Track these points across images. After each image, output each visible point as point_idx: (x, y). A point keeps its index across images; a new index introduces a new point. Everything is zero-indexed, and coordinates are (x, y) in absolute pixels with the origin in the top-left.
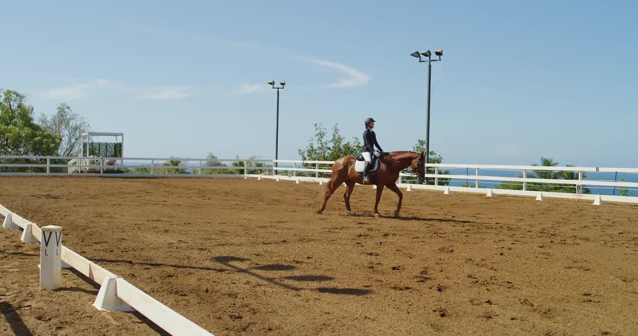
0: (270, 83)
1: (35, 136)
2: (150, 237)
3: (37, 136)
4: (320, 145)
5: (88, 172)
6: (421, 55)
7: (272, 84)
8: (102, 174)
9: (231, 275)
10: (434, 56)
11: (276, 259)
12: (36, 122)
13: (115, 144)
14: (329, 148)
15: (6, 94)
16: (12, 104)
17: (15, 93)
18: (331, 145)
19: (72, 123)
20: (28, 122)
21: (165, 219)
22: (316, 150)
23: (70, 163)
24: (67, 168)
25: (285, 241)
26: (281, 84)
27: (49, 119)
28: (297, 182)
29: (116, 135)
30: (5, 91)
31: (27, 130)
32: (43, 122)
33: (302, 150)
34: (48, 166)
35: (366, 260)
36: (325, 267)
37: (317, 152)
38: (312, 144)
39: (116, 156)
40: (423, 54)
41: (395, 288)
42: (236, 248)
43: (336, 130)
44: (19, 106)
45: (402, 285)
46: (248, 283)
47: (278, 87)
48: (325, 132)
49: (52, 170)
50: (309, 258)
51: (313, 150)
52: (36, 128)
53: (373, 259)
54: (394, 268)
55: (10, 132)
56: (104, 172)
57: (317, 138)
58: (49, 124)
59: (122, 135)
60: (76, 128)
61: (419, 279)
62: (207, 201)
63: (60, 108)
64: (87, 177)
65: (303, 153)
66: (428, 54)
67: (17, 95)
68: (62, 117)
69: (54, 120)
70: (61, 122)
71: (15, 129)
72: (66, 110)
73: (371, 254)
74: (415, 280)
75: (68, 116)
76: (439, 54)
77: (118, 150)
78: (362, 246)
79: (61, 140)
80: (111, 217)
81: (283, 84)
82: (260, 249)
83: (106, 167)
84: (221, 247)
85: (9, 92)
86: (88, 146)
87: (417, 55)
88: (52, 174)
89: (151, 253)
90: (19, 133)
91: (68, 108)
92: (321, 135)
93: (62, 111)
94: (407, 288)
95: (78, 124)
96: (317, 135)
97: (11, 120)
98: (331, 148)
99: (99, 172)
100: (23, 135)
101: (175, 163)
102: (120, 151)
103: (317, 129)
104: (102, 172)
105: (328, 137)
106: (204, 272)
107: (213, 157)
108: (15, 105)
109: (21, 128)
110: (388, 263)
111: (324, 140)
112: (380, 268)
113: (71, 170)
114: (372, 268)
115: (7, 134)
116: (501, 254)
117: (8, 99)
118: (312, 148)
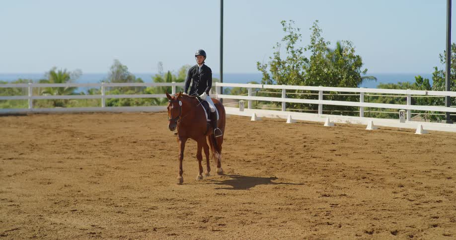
4: (291, 55)
14: (305, 59)
18: (308, 54)
22: (284, 63)
28: (253, 119)
33: (263, 63)
37: (286, 65)
38: (278, 53)
43: (316, 31)
48: (298, 33)
51: (279, 63)
57: (285, 44)
65: (265, 67)
92: (293, 38)
96: (285, 38)
98: (309, 59)
101: (58, 78)
103: (285, 30)
107: (120, 66)
111: (297, 46)
118: (278, 59)
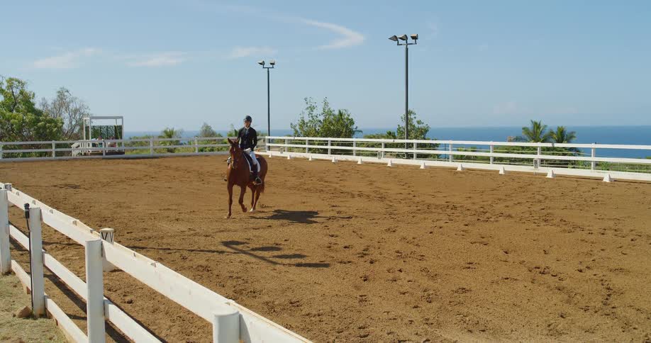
0: (261, 64)
1: (39, 121)
2: (165, 226)
3: (41, 121)
4: (311, 119)
5: (91, 154)
6: (399, 40)
7: (262, 64)
8: (104, 156)
9: (229, 256)
10: (410, 40)
11: (262, 242)
12: (38, 106)
13: (115, 126)
14: (320, 121)
15: (8, 82)
16: (14, 90)
17: (16, 81)
18: (321, 118)
19: (72, 106)
20: (30, 108)
21: (174, 207)
22: (307, 123)
23: (73, 146)
24: (71, 152)
25: (270, 226)
26: (271, 64)
27: (50, 102)
28: (289, 158)
29: (116, 118)
30: (7, 78)
31: (30, 117)
32: (44, 106)
33: (294, 124)
34: (54, 150)
35: (327, 240)
36: (296, 248)
37: (308, 125)
38: (303, 118)
39: (117, 138)
40: (400, 38)
41: (341, 262)
42: (231, 233)
43: (326, 104)
44: (22, 93)
45: (346, 260)
46: (241, 261)
47: (268, 67)
48: (315, 105)
49: (58, 154)
50: (286, 240)
51: (304, 124)
52: (38, 113)
53: (333, 240)
54: (345, 247)
55: (15, 119)
56: (106, 154)
57: (307, 112)
58: (49, 108)
59: (122, 118)
60: (76, 111)
61: (360, 255)
62: (206, 186)
63: (59, 92)
64: (91, 159)
65: (296, 126)
66: (405, 38)
67: (19, 83)
68: (62, 100)
69: (54, 104)
70: (61, 106)
71: (19, 116)
72: (66, 94)
73: (332, 236)
74: (358, 255)
75: (68, 100)
76: (415, 38)
77: (118, 131)
78: (328, 229)
79: (63, 123)
80: (129, 207)
81: (273, 64)
82: (250, 234)
83: (108, 149)
84: (222, 233)
85: (11, 79)
86: (90, 130)
87: (395, 38)
88: (58, 158)
89: (170, 241)
90: (23, 120)
91: (68, 91)
92: (312, 108)
93: (61, 95)
94: (349, 262)
95: (78, 107)
96: (307, 109)
97: (15, 106)
98: (322, 121)
99: (102, 154)
100: (27, 120)
101: (170, 134)
102: (121, 133)
103: (307, 103)
104: (104, 154)
105: (318, 111)
106: (210, 254)
107: (207, 127)
108: (17, 92)
109: (25, 114)
110: (342, 242)
111: (315, 113)
112: (336, 247)
113: (75, 153)
114: (330, 247)
115: (12, 121)
116: (431, 233)
117: (10, 87)
118: (303, 121)
